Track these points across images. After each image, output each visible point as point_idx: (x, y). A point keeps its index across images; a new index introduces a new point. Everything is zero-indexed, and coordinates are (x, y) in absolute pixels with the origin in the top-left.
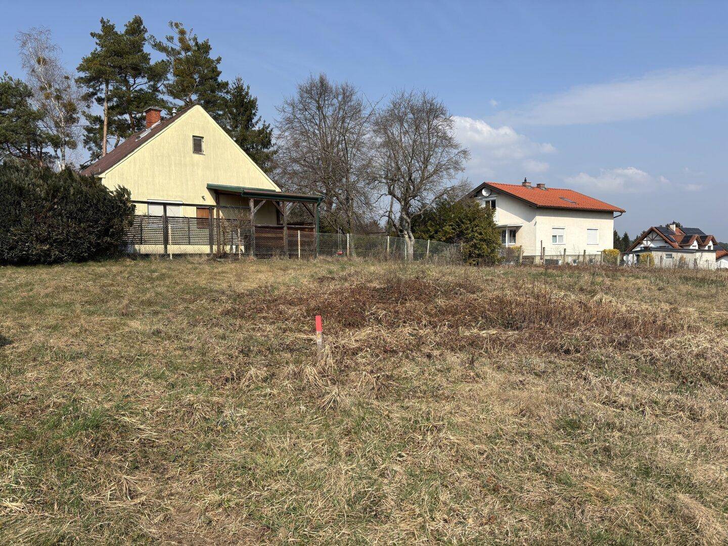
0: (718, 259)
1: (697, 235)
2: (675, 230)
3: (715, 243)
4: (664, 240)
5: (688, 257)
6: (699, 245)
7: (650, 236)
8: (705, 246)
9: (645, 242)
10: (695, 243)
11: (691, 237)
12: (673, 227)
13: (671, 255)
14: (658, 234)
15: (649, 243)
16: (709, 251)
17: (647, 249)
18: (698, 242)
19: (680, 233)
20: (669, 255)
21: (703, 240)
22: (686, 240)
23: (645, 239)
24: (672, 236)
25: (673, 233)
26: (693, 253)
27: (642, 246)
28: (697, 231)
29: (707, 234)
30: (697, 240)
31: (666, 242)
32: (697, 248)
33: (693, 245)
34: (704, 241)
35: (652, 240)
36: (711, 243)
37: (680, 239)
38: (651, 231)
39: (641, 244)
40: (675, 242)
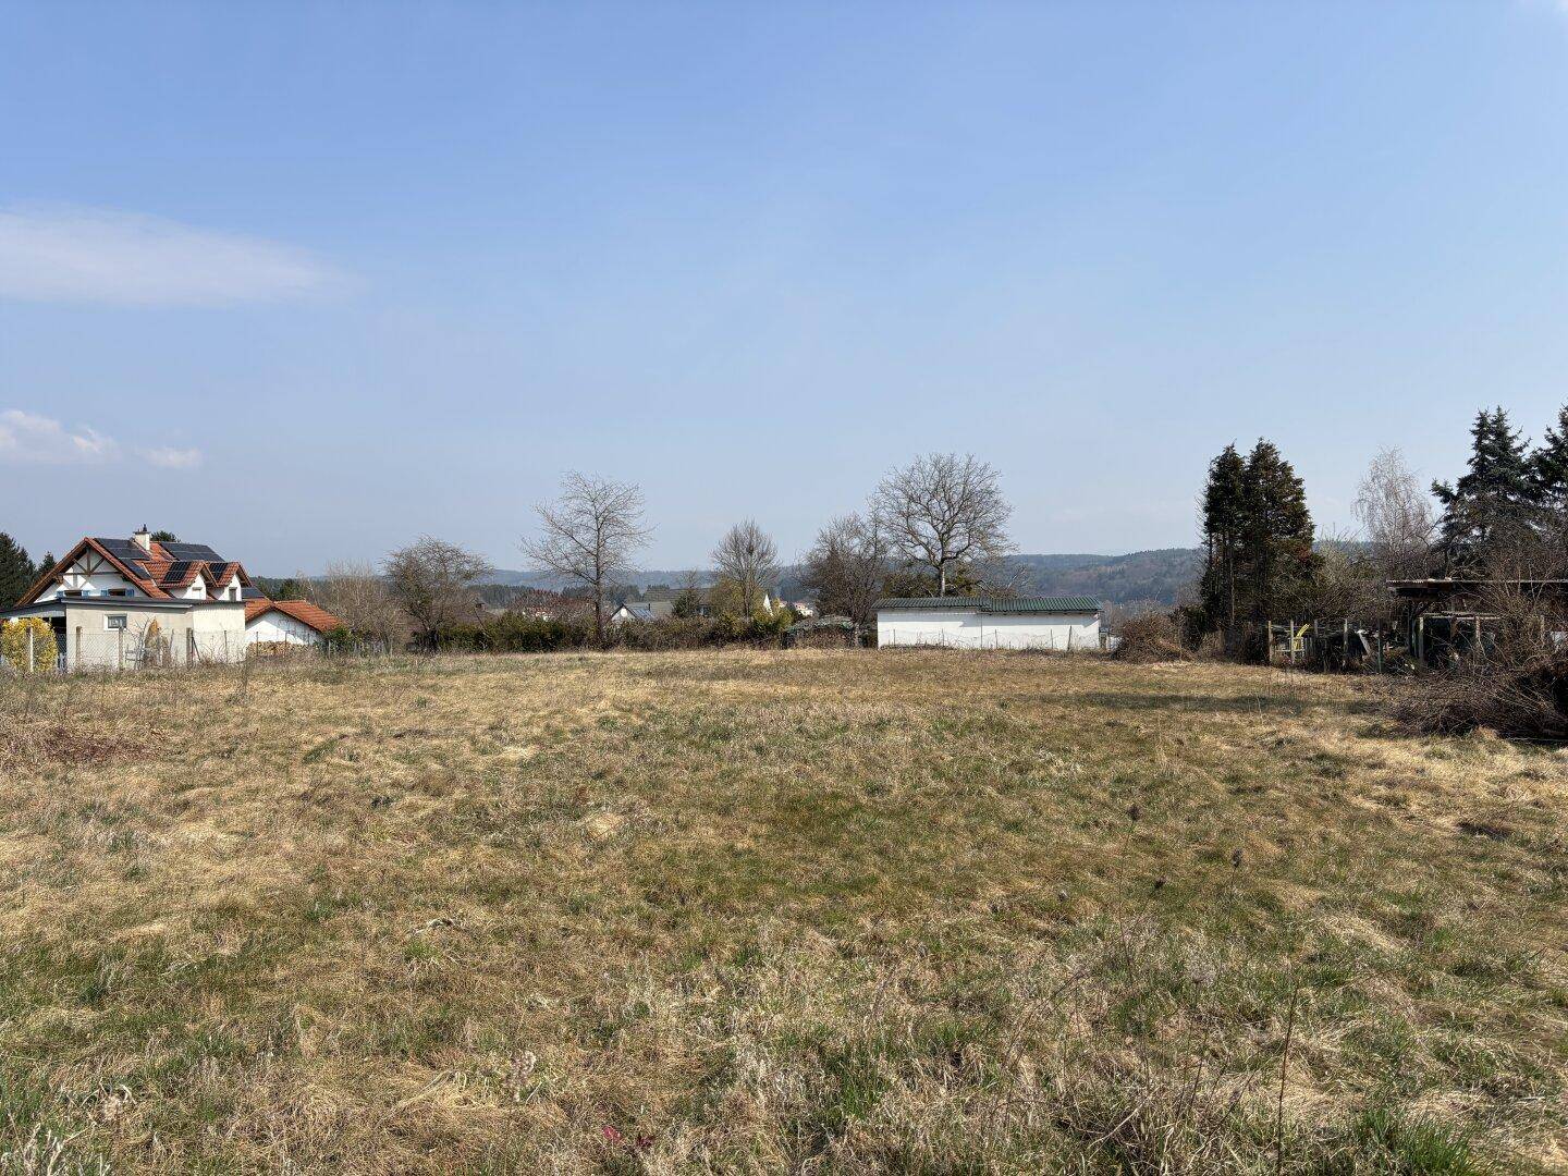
0: (250, 621)
1: (202, 563)
2: (148, 548)
3: (244, 583)
4: (119, 572)
5: (170, 624)
6: (207, 585)
7: (83, 562)
8: (222, 588)
9: (69, 579)
10: (199, 582)
11: (187, 566)
12: (145, 542)
13: (124, 618)
14: (104, 558)
15: (81, 580)
16: (232, 604)
17: (76, 598)
18: (206, 579)
19: (162, 555)
20: (118, 618)
21: (217, 573)
22: (177, 576)
23: (70, 570)
24: (141, 565)
25: (143, 556)
26: (185, 610)
27: (62, 588)
28: (204, 551)
29: (227, 560)
30: (202, 573)
31: (126, 579)
32: (202, 595)
33: (194, 585)
34: (218, 577)
35: (88, 574)
36: (235, 582)
37: (162, 571)
38: (85, 549)
39: (60, 584)
40: (148, 578)
